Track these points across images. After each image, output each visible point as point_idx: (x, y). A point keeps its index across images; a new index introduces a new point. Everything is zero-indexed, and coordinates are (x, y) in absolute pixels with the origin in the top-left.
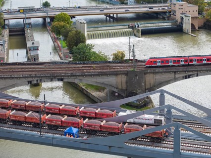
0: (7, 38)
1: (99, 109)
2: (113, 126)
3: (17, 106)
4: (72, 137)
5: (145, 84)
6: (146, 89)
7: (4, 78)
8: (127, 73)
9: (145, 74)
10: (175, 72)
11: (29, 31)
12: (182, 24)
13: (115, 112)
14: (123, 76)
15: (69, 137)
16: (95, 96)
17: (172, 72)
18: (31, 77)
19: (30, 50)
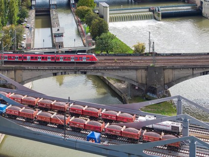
0: (33, 20)
1: (120, 112)
2: (132, 133)
3: (43, 104)
4: (94, 142)
5: (164, 79)
6: (165, 84)
7: (31, 69)
8: (147, 68)
9: (164, 69)
10: (193, 69)
11: (54, 13)
12: (202, 9)
13: (135, 116)
14: (143, 71)
15: (92, 142)
16: (117, 87)
17: (190, 68)
18: (56, 69)
19: (55, 36)
